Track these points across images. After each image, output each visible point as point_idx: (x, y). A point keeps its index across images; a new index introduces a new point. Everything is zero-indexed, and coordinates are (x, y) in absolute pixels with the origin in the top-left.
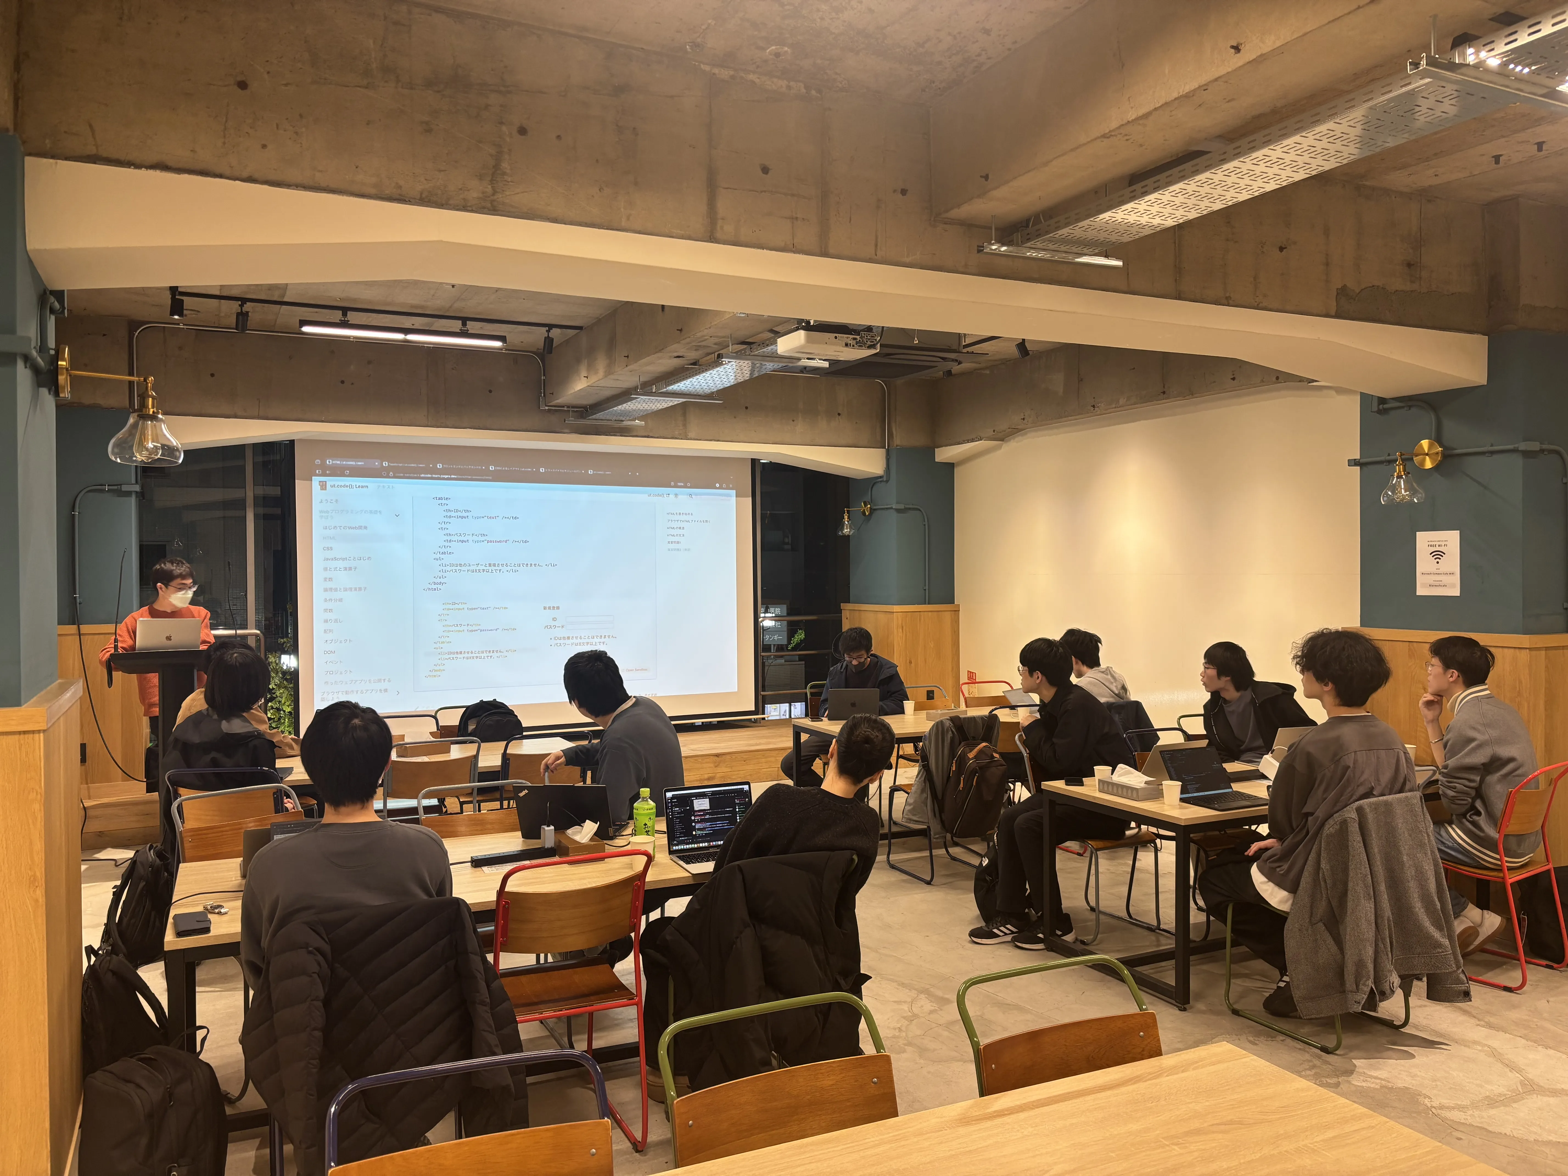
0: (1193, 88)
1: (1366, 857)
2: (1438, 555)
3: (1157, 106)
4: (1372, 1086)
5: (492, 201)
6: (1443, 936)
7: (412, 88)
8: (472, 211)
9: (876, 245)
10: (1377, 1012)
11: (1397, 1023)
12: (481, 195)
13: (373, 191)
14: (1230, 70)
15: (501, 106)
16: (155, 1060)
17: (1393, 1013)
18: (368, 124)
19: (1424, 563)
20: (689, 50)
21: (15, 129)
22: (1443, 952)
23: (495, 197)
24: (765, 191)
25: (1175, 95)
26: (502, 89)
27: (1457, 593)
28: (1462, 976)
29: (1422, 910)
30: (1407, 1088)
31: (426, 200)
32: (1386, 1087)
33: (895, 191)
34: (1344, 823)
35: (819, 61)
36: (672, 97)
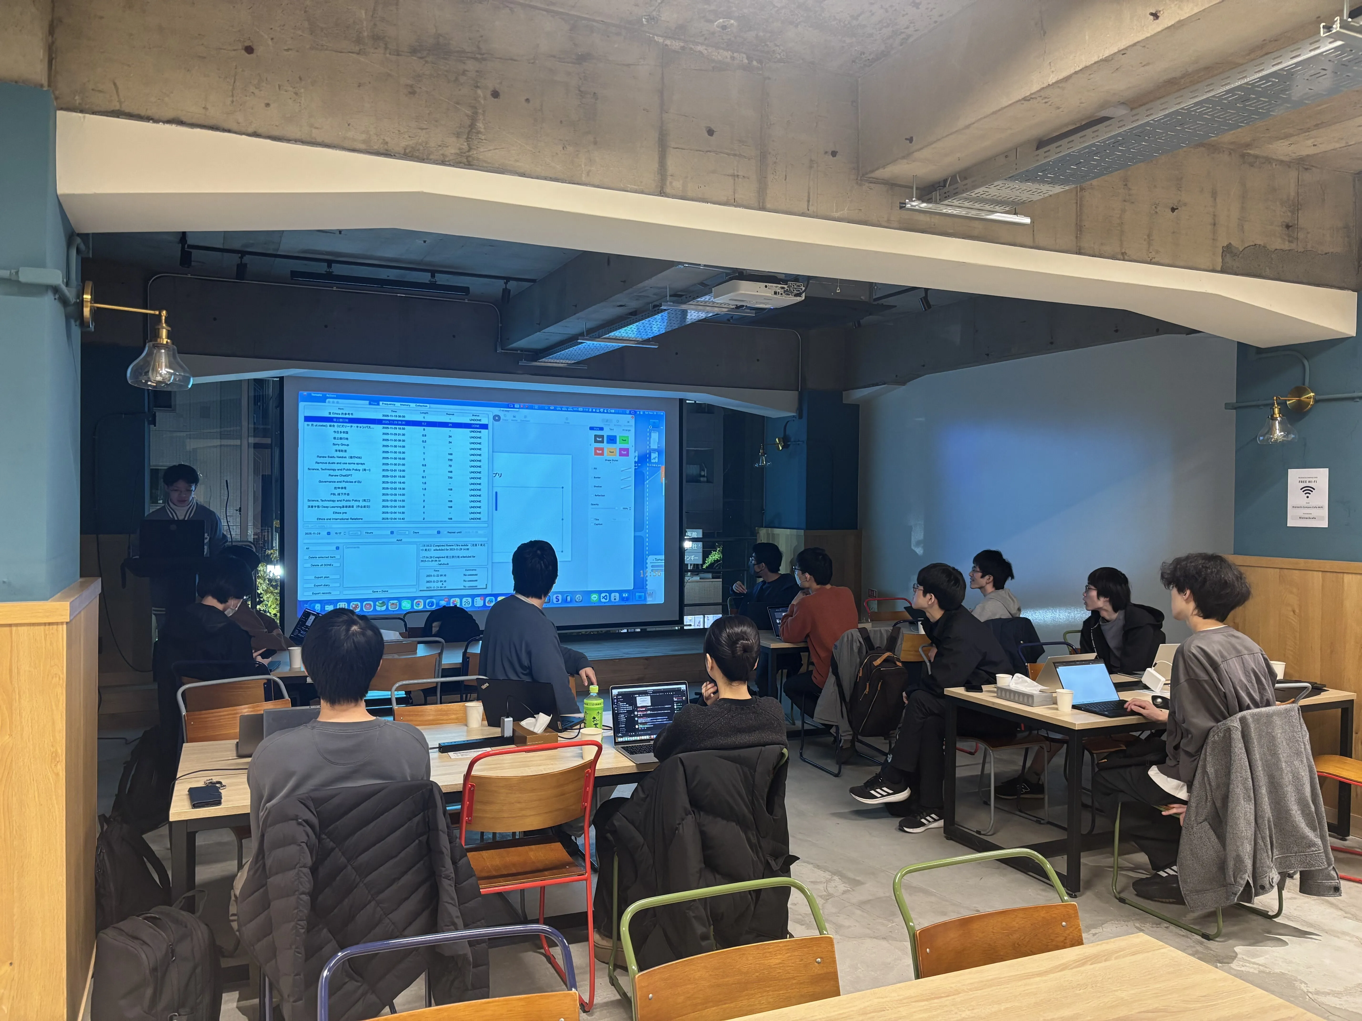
0: (1112, 53)
1: (1247, 763)
2: (1308, 490)
3: (1078, 69)
4: (1251, 970)
5: (467, 157)
6: (1316, 836)
7: (398, 55)
8: (450, 165)
9: (809, 201)
10: (1253, 904)
11: (1270, 913)
12: (458, 152)
13: (363, 147)
14: (1149, 35)
15: (477, 71)
16: (159, 919)
17: (1266, 903)
18: (359, 86)
19: (1295, 497)
20: (645, 23)
21: (49, 86)
22: (1316, 851)
23: (471, 153)
24: (710, 151)
25: (1095, 59)
26: (479, 56)
27: (1325, 525)
28: (1333, 873)
29: (1299, 812)
30: (1283, 974)
31: (410, 155)
32: (1263, 972)
33: (826, 153)
34: (1228, 730)
35: (761, 34)
36: (628, 65)
